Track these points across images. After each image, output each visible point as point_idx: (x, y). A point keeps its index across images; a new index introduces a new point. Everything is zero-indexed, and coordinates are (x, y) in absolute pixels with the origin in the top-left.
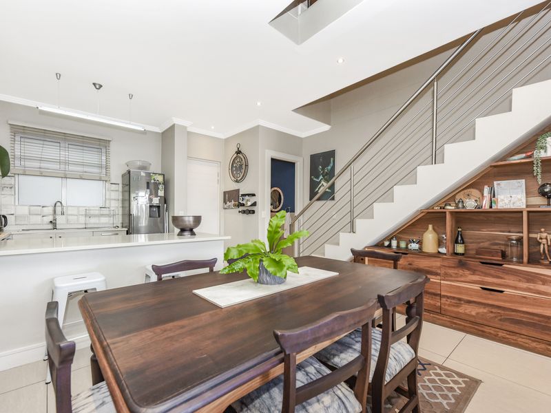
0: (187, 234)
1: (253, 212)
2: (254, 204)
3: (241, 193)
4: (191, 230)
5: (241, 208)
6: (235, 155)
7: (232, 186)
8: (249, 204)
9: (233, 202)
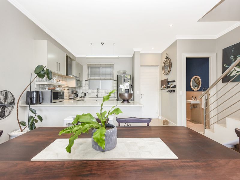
0: (126, 102)
1: (174, 91)
2: (175, 87)
3: (168, 81)
4: (128, 101)
5: (169, 89)
6: (165, 60)
7: (164, 77)
8: (172, 86)
9: (165, 86)
